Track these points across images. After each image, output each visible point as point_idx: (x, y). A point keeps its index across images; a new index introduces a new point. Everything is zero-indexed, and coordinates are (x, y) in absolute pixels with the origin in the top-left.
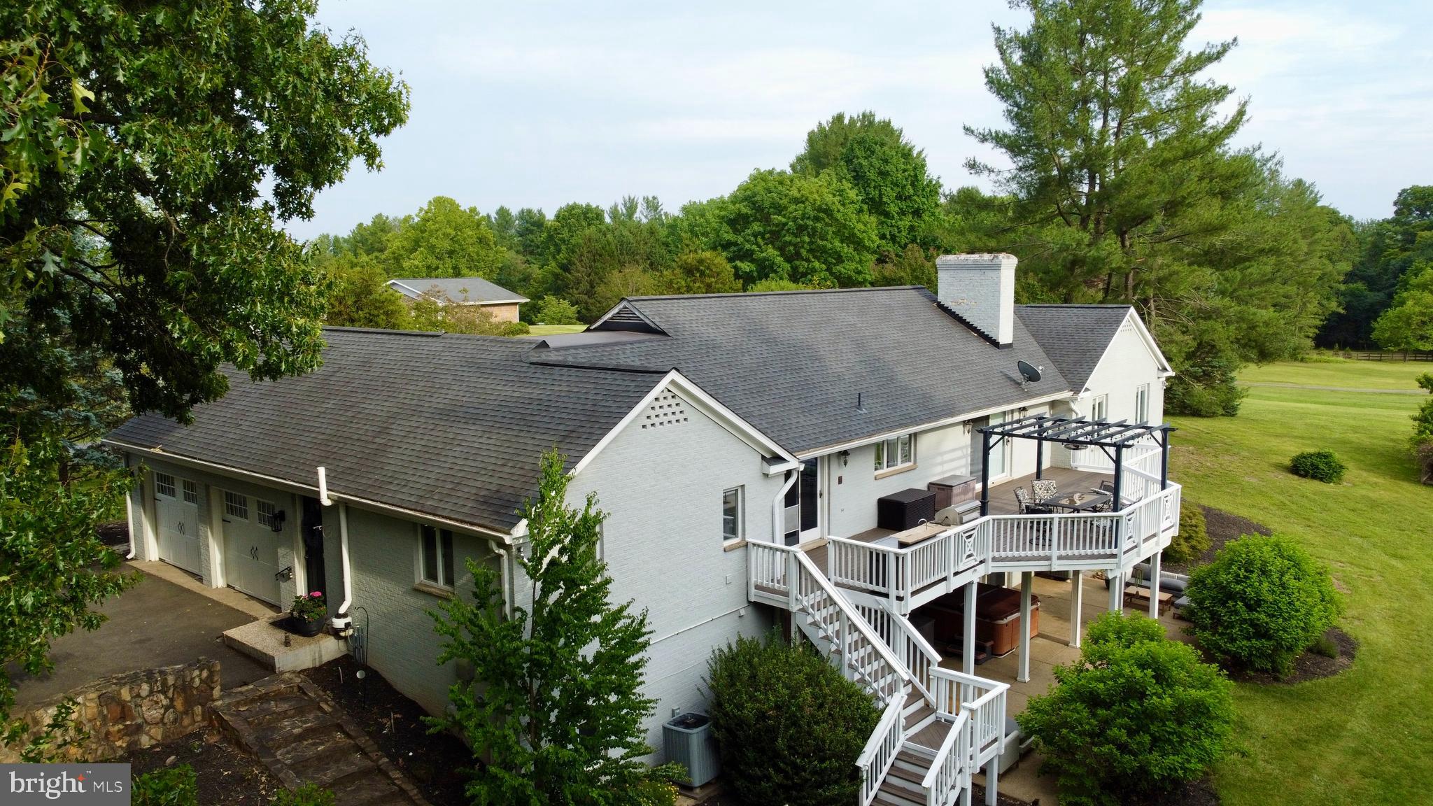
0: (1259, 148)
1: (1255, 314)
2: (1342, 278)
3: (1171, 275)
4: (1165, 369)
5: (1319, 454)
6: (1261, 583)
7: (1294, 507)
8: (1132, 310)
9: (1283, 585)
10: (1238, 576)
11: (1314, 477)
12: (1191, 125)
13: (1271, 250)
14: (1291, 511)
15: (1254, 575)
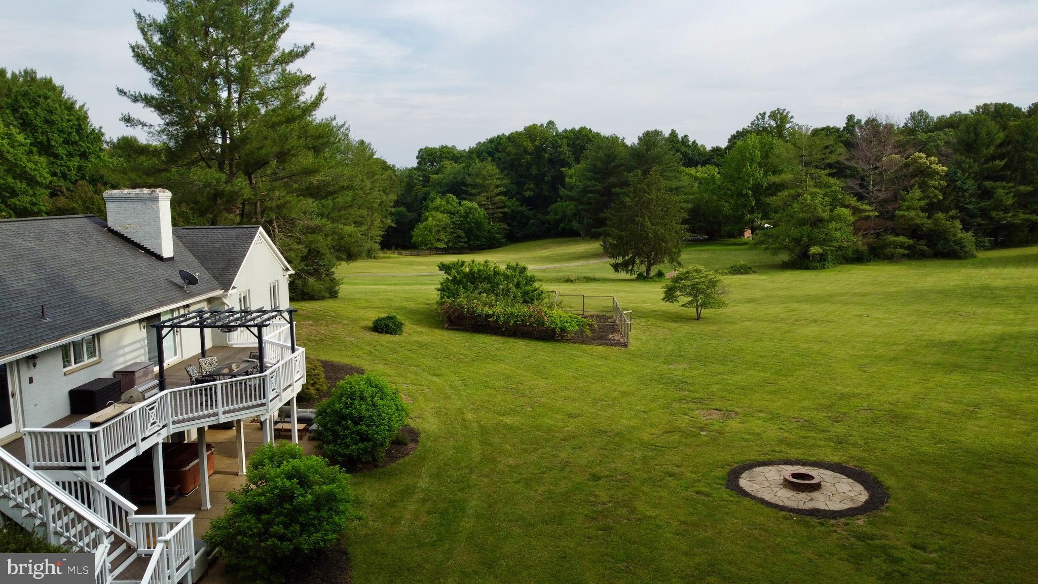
0: (335, 119)
1: (342, 229)
2: (392, 204)
3: (285, 203)
4: (287, 269)
5: (388, 317)
6: (361, 405)
7: (377, 353)
8: (261, 229)
9: (374, 405)
10: (347, 403)
11: (387, 332)
12: (289, 100)
13: (348, 187)
14: (376, 356)
15: (356, 401)
